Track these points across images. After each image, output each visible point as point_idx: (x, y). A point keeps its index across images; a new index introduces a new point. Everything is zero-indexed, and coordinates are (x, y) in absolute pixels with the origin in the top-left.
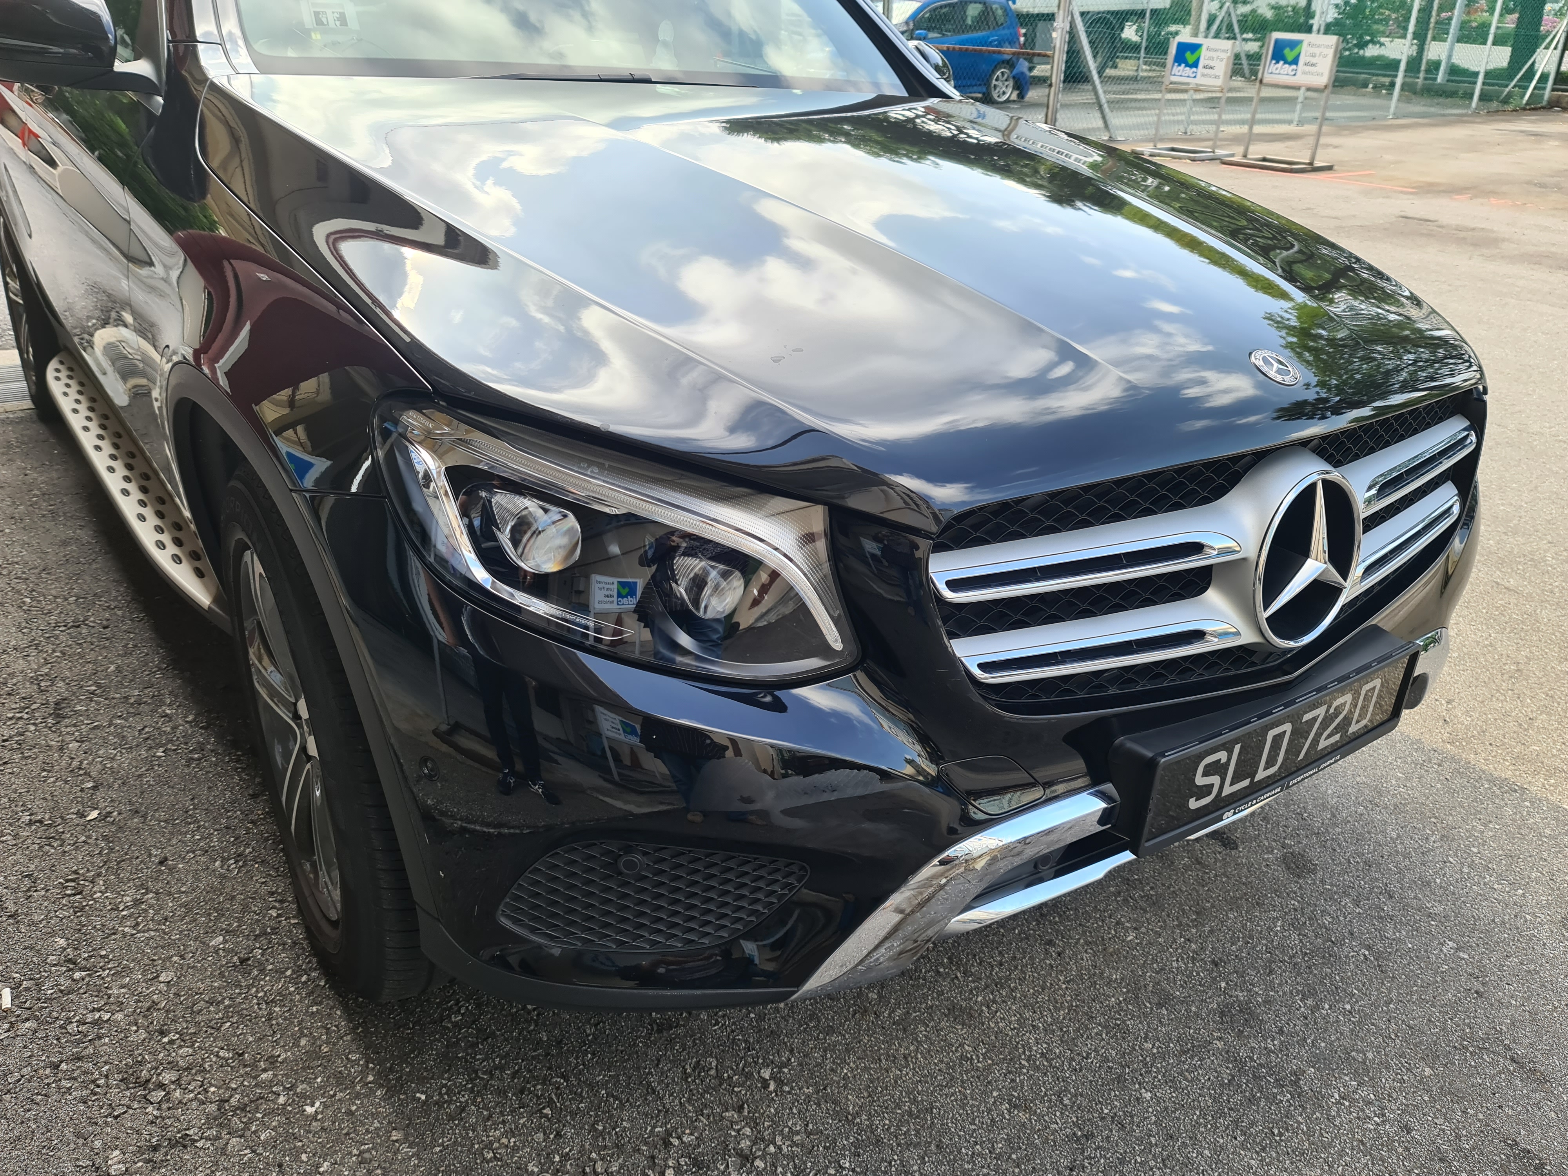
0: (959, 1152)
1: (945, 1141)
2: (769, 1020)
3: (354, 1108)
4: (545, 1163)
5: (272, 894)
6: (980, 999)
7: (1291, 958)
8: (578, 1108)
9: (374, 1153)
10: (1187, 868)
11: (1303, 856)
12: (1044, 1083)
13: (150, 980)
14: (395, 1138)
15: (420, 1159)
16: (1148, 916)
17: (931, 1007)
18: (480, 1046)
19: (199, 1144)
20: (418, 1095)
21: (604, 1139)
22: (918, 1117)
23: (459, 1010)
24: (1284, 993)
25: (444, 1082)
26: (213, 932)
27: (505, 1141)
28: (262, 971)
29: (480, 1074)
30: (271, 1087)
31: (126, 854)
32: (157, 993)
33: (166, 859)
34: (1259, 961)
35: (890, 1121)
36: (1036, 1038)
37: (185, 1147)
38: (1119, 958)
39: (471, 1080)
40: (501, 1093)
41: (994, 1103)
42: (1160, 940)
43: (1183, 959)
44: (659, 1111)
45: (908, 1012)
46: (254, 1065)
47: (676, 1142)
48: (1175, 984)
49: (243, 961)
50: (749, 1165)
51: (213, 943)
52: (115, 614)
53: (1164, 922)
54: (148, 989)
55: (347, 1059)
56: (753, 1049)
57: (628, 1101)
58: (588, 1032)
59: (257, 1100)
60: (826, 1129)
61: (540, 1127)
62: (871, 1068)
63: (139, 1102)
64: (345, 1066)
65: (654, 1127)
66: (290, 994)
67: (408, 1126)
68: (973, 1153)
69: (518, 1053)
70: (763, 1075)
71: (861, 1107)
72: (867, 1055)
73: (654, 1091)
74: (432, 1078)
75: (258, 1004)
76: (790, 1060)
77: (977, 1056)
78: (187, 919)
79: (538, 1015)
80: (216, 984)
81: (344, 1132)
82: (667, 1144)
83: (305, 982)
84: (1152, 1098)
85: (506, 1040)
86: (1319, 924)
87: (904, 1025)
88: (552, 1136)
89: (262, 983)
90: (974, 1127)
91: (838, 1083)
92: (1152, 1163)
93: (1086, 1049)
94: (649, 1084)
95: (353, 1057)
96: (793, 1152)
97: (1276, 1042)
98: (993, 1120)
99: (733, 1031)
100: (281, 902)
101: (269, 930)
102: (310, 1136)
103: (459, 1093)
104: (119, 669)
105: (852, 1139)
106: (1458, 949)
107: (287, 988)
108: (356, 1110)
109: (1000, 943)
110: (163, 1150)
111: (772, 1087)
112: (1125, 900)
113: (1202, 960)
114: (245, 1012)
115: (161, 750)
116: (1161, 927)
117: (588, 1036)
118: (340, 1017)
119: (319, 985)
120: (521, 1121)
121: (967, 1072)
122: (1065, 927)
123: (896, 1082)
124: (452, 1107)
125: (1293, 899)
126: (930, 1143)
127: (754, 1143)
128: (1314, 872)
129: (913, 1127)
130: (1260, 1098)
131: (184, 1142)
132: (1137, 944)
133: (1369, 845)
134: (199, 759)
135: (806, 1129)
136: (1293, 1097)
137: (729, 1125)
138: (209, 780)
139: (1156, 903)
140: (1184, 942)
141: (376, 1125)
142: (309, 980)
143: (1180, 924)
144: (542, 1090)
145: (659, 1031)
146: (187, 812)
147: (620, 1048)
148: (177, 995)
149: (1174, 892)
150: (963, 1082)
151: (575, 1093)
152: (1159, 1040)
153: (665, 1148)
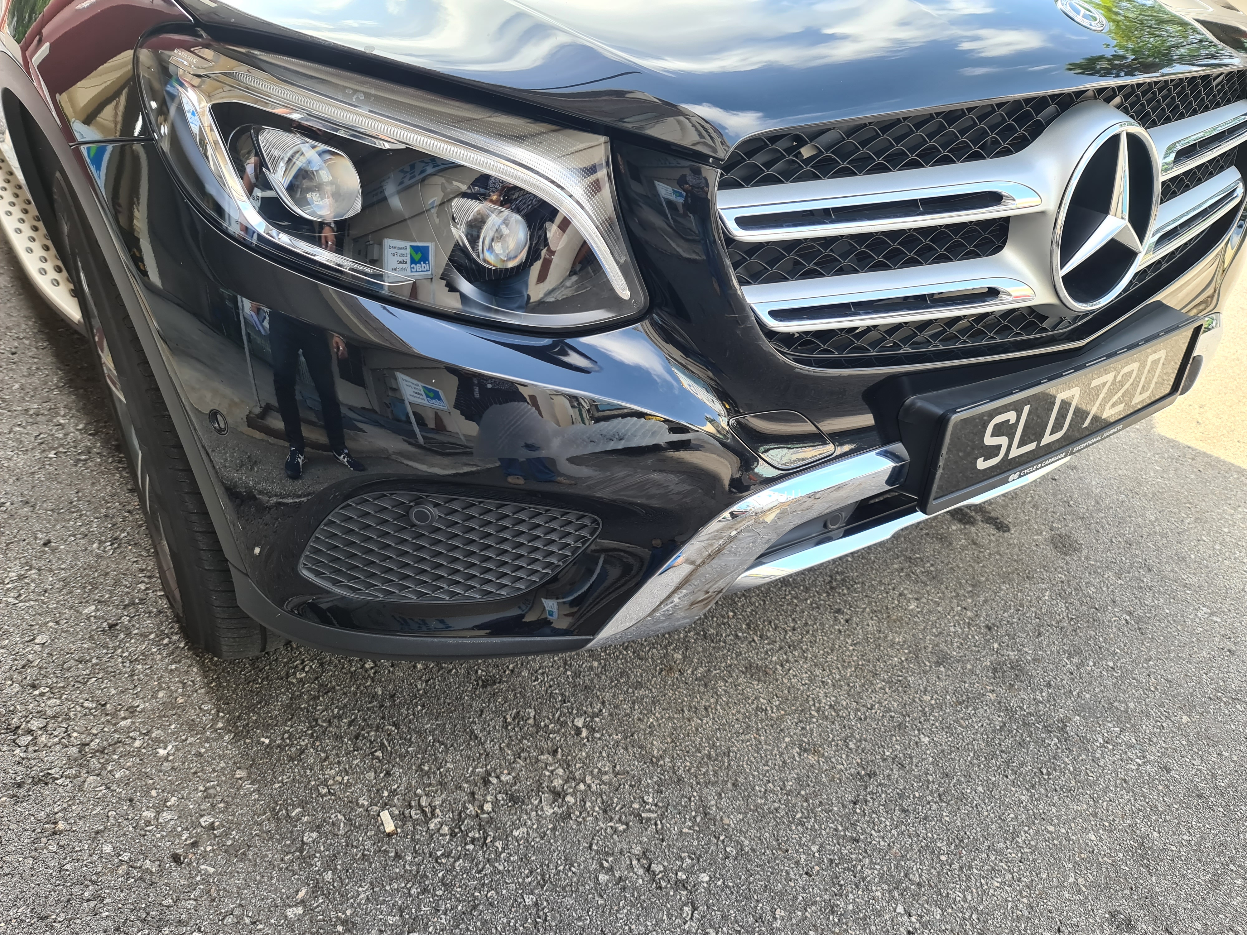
0: (753, 789)
1: (741, 780)
2: (584, 676)
3: (203, 750)
4: (375, 797)
5: (142, 570)
6: (774, 659)
7: (1058, 622)
8: (407, 752)
9: (218, 789)
10: (963, 548)
11: (1069, 537)
12: (832, 730)
13: (27, 642)
14: (238, 776)
15: (260, 794)
16: (928, 588)
17: (730, 666)
18: (321, 699)
19: (59, 782)
20: (262, 739)
21: (429, 778)
22: (716, 760)
23: (303, 669)
24: (1052, 652)
25: (287, 728)
26: (87, 602)
27: (339, 778)
28: (128, 634)
29: (320, 722)
30: (129, 732)
31: (15, 537)
32: (33, 653)
33: (49, 542)
34: (1029, 625)
35: (691, 763)
36: (825, 693)
37: (46, 784)
38: (901, 624)
39: (311, 727)
40: (338, 738)
41: (786, 747)
42: (939, 608)
43: (959, 624)
44: (480, 754)
45: (709, 670)
46: (115, 714)
47: (494, 781)
48: (952, 645)
49: (111, 626)
50: (560, 801)
51: (86, 611)
52: (24, 343)
53: (943, 593)
54: (24, 649)
55: (200, 708)
56: (569, 701)
57: (452, 745)
58: (419, 687)
59: (116, 743)
60: (632, 770)
61: (372, 767)
62: (674, 718)
63: (9, 745)
64: (198, 715)
65: (475, 768)
66: (152, 654)
67: (251, 766)
68: (766, 790)
69: (355, 705)
70: (576, 723)
71: (665, 751)
72: (671, 707)
73: (476, 738)
74: (276, 725)
75: (123, 663)
76: (601, 711)
77: (771, 707)
78: (64, 591)
79: (375, 673)
80: (86, 646)
81: (192, 771)
82: (486, 782)
83: (167, 645)
84: (930, 743)
85: (345, 694)
86: (1084, 594)
87: (705, 681)
88: (382, 775)
89: (128, 645)
90: (767, 768)
91: (645, 730)
92: (929, 798)
93: (870, 701)
94: (472, 732)
95: (205, 707)
96: (601, 790)
97: (1044, 694)
98: (784, 762)
99: (550, 686)
100: (150, 577)
101: (137, 601)
102: (161, 774)
103: (300, 738)
104: (22, 388)
105: (655, 779)
106: (1211, 614)
107: (150, 649)
108: (205, 752)
109: (794, 611)
110: (27, 787)
111: (584, 733)
112: (908, 575)
113: (977, 625)
114: (110, 669)
115: (54, 452)
116: (940, 598)
117: (418, 690)
118: (196, 674)
119: (178, 647)
120: (355, 762)
121: (762, 721)
122: (853, 598)
123: (697, 730)
124: (293, 749)
125: (1059, 573)
126: (727, 781)
127: (566, 782)
128: (1079, 550)
129: (711, 768)
130: (1029, 742)
131: (46, 780)
132: (918, 612)
133: (1130, 527)
134: (86, 460)
135: (614, 770)
136: (1060, 741)
137: (544, 766)
138: (94, 477)
139: (935, 578)
140: (961, 611)
141: (223, 764)
142: (170, 643)
143: (958, 595)
144: (375, 736)
145: (484, 686)
146: (71, 503)
147: (448, 701)
148: (50, 655)
149: (952, 568)
150: (758, 730)
151: (405, 739)
152: (936, 693)
153: (485, 786)
